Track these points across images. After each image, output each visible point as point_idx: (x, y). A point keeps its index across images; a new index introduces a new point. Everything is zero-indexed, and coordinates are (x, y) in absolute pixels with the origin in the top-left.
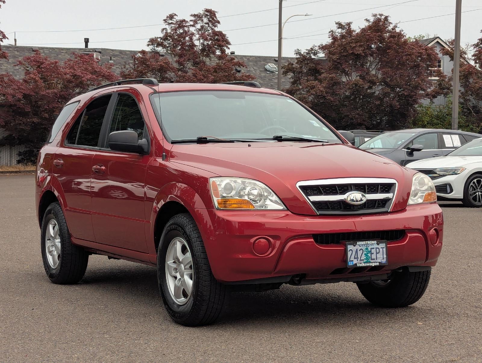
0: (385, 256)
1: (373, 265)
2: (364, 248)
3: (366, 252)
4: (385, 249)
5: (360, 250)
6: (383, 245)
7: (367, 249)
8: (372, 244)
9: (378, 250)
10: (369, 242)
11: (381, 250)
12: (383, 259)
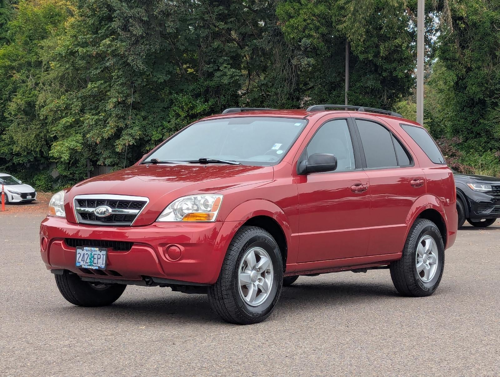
0: (104, 262)
1: (94, 268)
2: (89, 253)
3: (90, 257)
4: (105, 256)
5: (86, 254)
6: (104, 252)
7: (91, 254)
8: (96, 250)
9: (99, 256)
10: (93, 249)
11: (102, 256)
12: (103, 264)
